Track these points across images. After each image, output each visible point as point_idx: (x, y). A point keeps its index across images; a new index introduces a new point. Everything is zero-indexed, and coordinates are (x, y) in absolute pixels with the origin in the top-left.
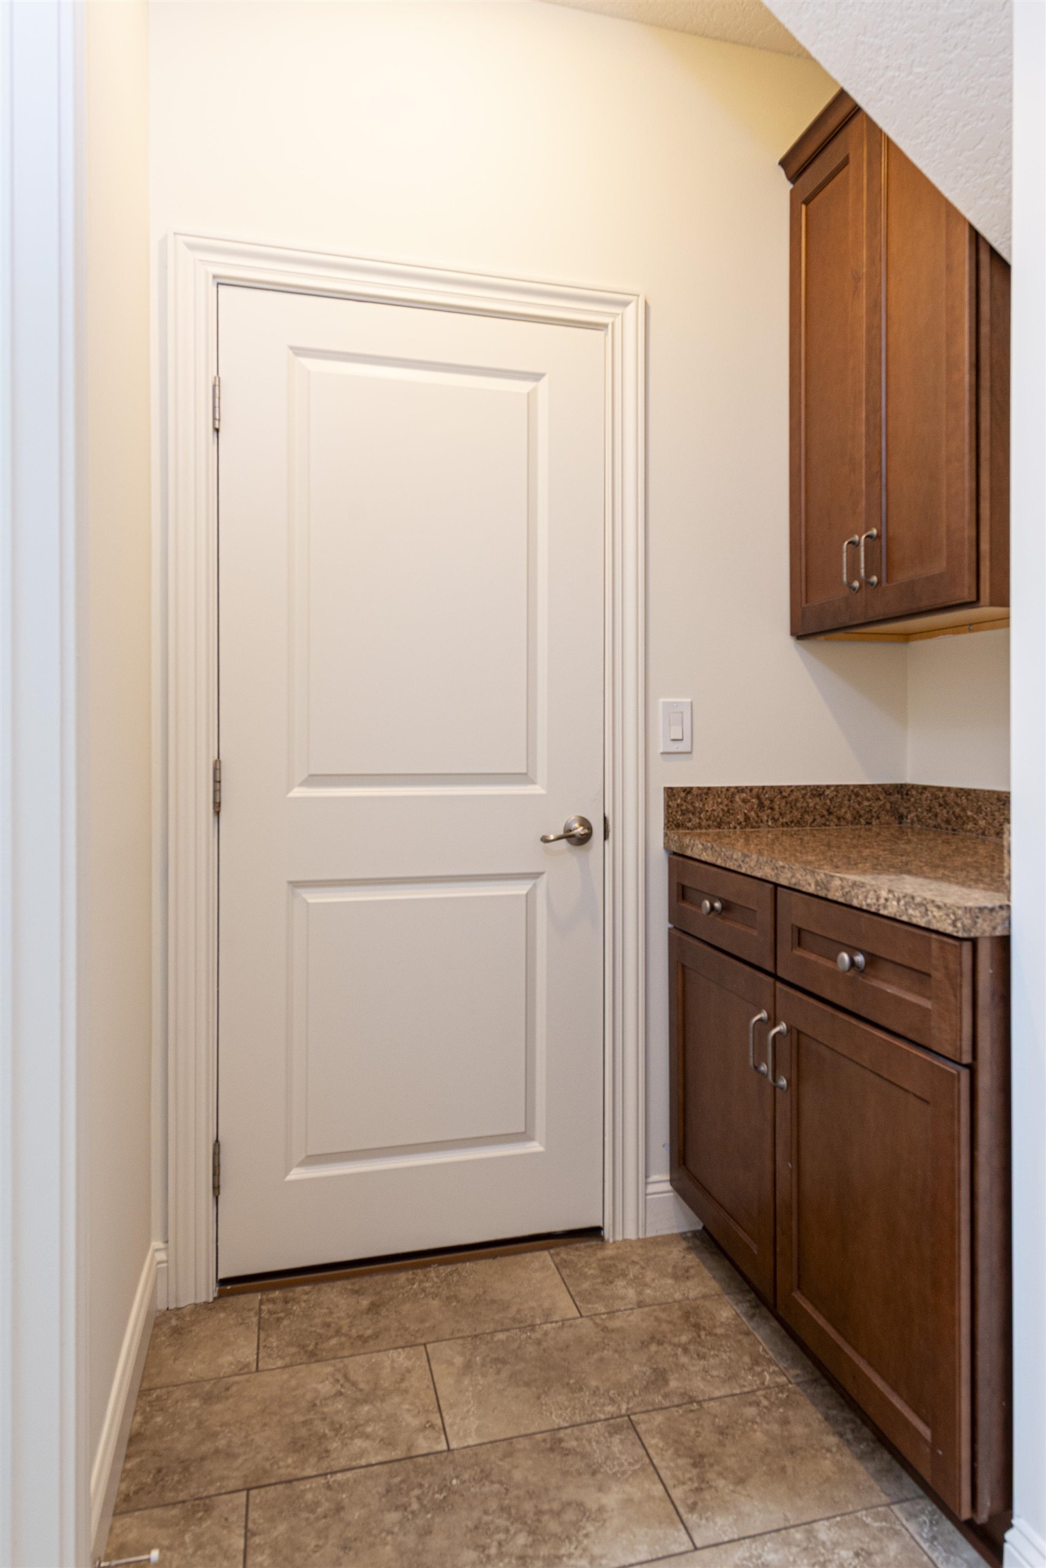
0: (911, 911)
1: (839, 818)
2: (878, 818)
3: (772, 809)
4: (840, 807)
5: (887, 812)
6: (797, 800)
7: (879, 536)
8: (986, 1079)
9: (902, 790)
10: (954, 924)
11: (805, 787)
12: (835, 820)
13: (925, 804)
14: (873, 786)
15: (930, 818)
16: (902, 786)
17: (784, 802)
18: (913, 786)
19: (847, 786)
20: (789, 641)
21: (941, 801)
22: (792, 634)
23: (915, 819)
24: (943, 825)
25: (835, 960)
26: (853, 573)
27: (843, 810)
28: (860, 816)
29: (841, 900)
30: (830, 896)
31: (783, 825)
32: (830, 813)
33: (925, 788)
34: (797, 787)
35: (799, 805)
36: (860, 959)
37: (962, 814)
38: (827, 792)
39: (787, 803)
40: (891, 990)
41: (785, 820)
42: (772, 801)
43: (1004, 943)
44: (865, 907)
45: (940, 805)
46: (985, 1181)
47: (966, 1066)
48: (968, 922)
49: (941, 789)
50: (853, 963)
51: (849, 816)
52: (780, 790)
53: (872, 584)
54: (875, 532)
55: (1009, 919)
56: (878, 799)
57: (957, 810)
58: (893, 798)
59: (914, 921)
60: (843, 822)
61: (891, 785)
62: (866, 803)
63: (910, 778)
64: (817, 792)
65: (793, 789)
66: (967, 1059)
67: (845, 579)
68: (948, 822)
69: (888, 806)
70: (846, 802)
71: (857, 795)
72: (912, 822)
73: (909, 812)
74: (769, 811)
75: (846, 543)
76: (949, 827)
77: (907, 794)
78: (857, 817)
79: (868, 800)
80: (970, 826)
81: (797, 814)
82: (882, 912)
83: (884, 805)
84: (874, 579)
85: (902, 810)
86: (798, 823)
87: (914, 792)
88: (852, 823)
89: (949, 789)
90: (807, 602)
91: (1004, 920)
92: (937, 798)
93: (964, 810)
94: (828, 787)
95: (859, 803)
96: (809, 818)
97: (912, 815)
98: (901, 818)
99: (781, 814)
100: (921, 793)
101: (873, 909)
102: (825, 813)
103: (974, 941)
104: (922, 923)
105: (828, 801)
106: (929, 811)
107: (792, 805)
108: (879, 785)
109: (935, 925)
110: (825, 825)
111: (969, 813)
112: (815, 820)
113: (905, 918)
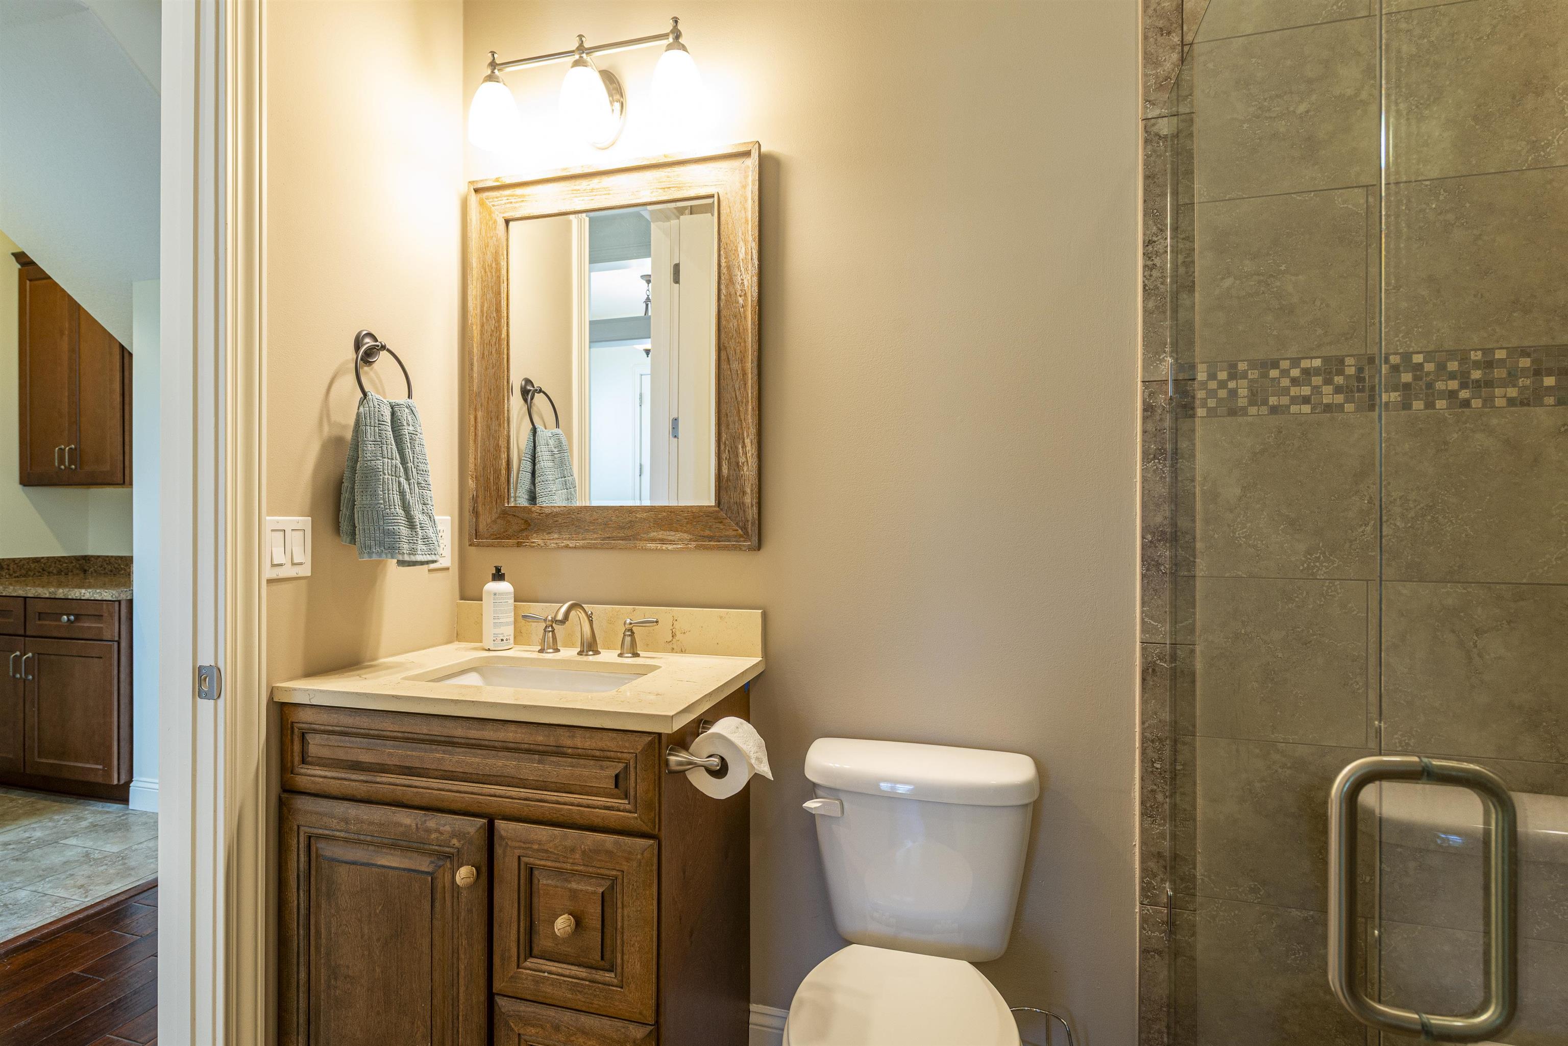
0: (95, 595)
1: (49, 573)
2: (72, 572)
3: (8, 569)
4: (50, 566)
5: (77, 568)
6: (24, 565)
7: (76, 449)
8: (124, 644)
9: (86, 558)
10: (112, 597)
11: (29, 558)
12: (47, 574)
13: (99, 564)
14: (69, 557)
15: (102, 570)
16: (86, 556)
17: (15, 566)
18: (92, 556)
19: (54, 557)
20: (20, 487)
21: (108, 562)
22: (21, 483)
23: (93, 571)
24: (109, 573)
25: (60, 621)
26: (62, 461)
27: (51, 569)
28: (62, 571)
29: (63, 597)
30: (57, 597)
31: (15, 577)
32: (43, 570)
33: (99, 557)
34: (24, 558)
35: (25, 567)
36: (72, 618)
37: (119, 567)
38: (42, 560)
39: (18, 566)
40: (86, 625)
41: (16, 575)
42: (8, 566)
43: (131, 602)
44: (74, 598)
45: (107, 564)
46: (123, 676)
47: (116, 641)
48: (117, 595)
49: (108, 557)
50: (69, 620)
51: (55, 571)
52: (13, 560)
53: (72, 469)
54: (73, 446)
55: (132, 593)
56: (72, 563)
57: (116, 566)
58: (81, 562)
59: (96, 598)
60: (51, 574)
61: (79, 556)
62: (65, 565)
63: (90, 552)
64: (36, 560)
65: (21, 560)
66: (117, 639)
67: (56, 464)
68: (111, 571)
69: (78, 566)
70: (53, 565)
71: (60, 561)
72: (92, 573)
73: (90, 568)
74: (7, 571)
75: (57, 449)
76: (112, 573)
77: (89, 560)
78: (59, 572)
79: (66, 563)
80: (123, 572)
81: (23, 572)
82: (83, 598)
83: (75, 565)
84: (73, 467)
85: (86, 568)
86: (25, 576)
87: (93, 559)
88: (57, 575)
89: (112, 557)
90: (31, 470)
91: (130, 594)
92: (105, 561)
93: (119, 565)
94: (43, 558)
95: (61, 565)
96: (31, 574)
97: (91, 569)
98: (85, 571)
99: (14, 572)
100: (97, 559)
101: (78, 598)
102: (41, 570)
103: (119, 602)
104: (100, 598)
105: (43, 565)
106: (101, 567)
107: (21, 567)
108: (73, 556)
109: (105, 598)
110: (41, 576)
111: (122, 566)
112: (34, 574)
113: (92, 598)
